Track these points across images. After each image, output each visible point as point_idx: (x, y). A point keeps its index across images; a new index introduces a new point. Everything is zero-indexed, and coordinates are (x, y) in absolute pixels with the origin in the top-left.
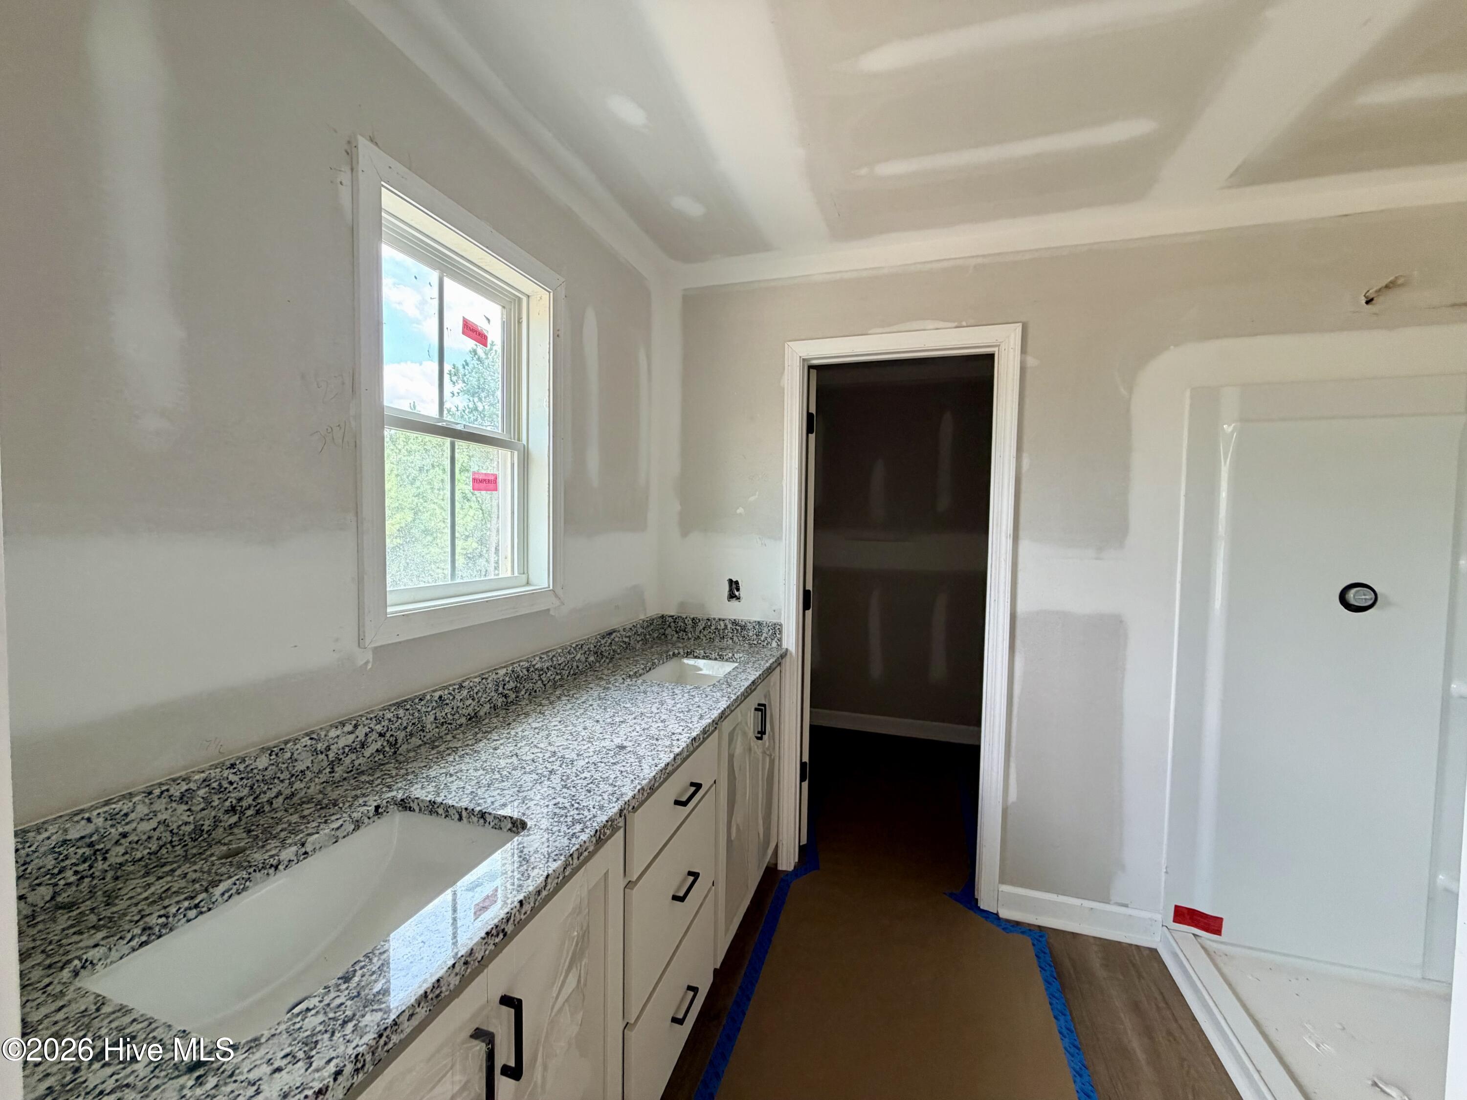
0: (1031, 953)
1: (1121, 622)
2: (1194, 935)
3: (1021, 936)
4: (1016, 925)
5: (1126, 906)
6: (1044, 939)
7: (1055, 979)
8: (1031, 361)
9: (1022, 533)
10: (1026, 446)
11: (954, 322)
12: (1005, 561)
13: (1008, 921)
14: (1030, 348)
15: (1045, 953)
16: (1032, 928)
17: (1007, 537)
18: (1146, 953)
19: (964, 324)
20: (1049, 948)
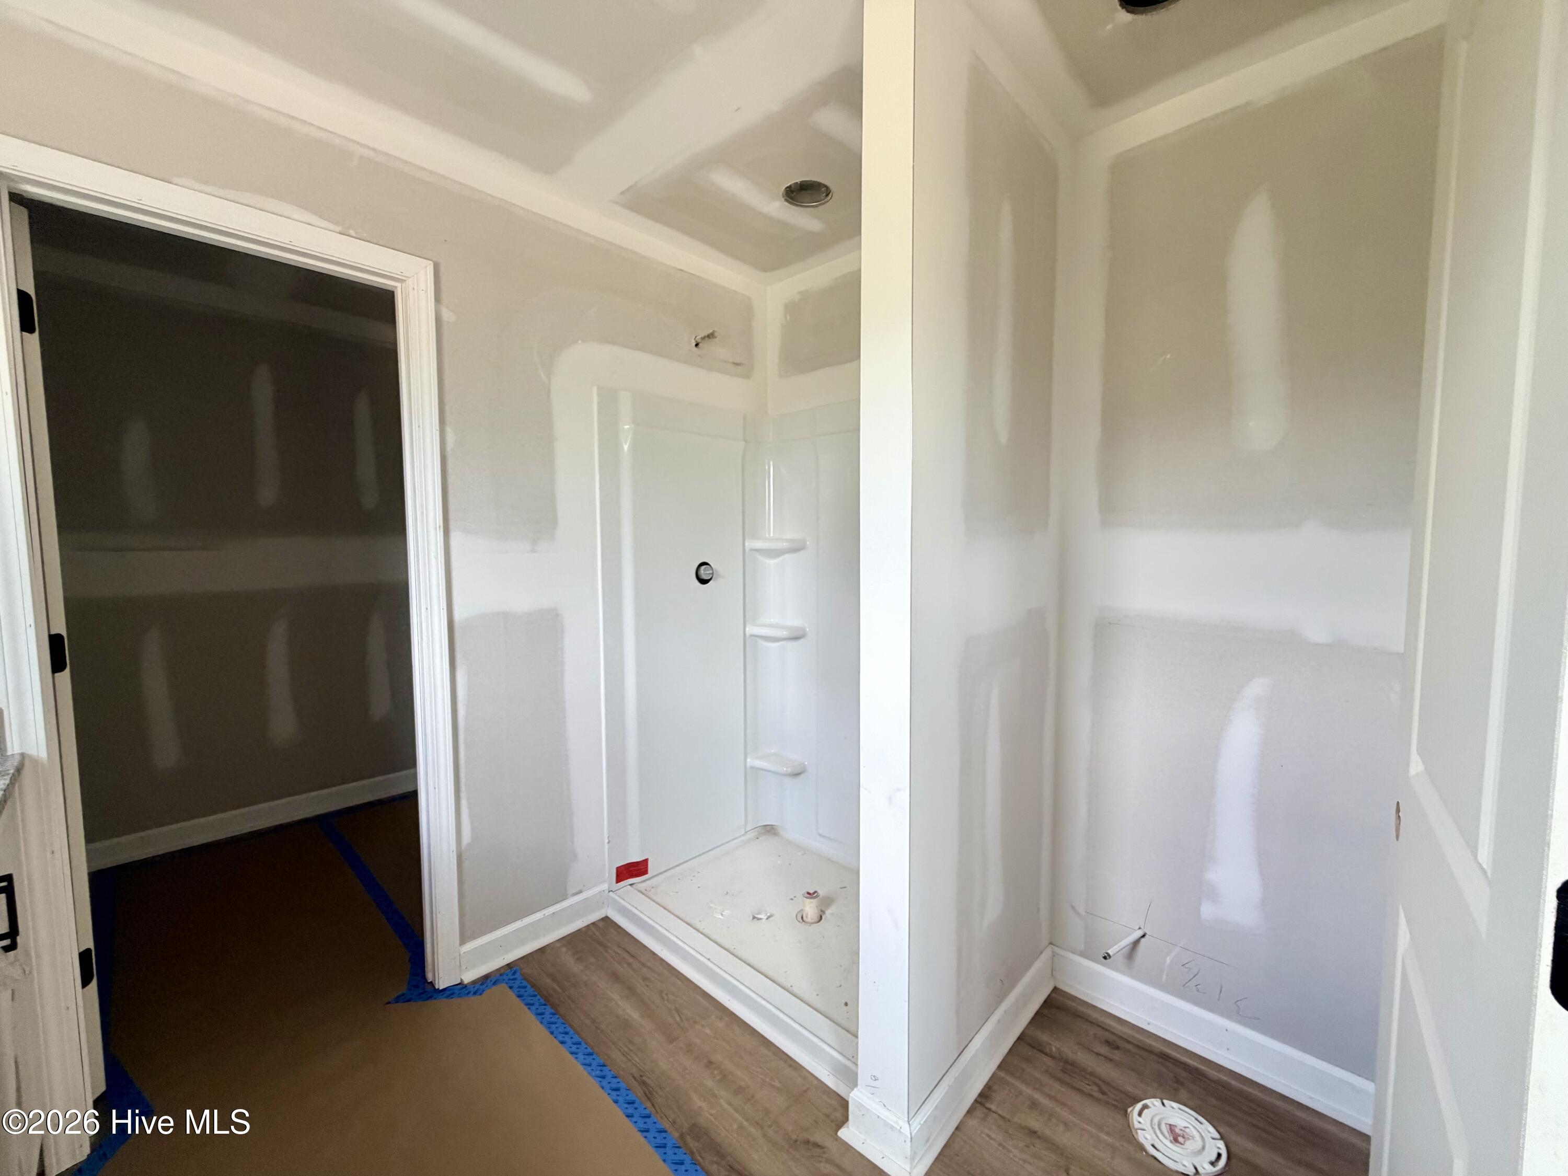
0: (512, 995)
1: (557, 615)
2: (631, 885)
3: (494, 988)
4: (486, 980)
5: (580, 892)
6: (518, 974)
7: (545, 1005)
8: (447, 315)
9: (452, 525)
10: (449, 417)
11: (336, 224)
12: (436, 558)
13: (474, 983)
14: (444, 296)
15: (525, 987)
16: (502, 972)
17: (436, 529)
18: (601, 924)
19: (352, 233)
20: (526, 979)
